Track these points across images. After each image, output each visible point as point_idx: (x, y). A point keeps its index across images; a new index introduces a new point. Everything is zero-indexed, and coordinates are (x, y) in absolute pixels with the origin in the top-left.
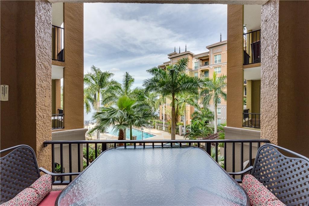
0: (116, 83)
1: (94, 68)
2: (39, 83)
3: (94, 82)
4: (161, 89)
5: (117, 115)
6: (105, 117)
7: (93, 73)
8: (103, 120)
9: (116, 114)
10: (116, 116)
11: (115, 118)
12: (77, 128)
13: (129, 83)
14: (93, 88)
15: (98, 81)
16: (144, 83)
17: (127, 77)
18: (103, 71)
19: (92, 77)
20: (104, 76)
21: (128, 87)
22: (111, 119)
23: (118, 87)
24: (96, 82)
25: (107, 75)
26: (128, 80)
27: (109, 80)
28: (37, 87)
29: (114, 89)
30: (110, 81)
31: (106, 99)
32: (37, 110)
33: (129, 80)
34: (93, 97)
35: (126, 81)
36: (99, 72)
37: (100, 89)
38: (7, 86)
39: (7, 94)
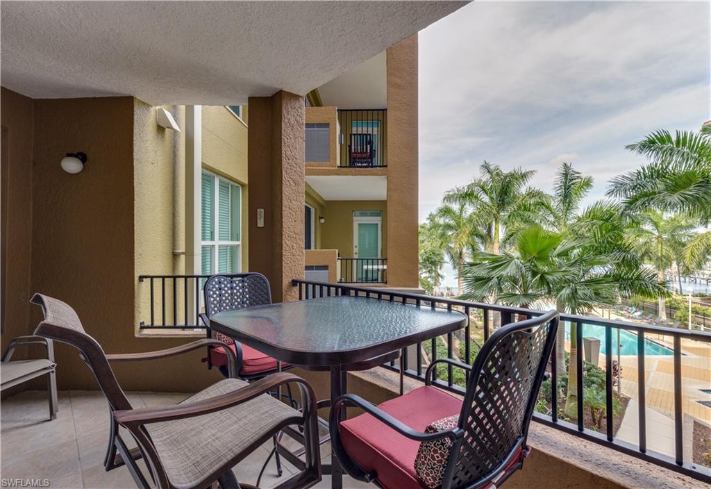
0: (539, 194)
1: (486, 167)
2: (287, 204)
3: (486, 199)
4: (675, 198)
5: (508, 270)
6: (482, 273)
7: (486, 177)
8: (478, 279)
9: (506, 267)
10: (504, 273)
11: (502, 276)
12: (406, 286)
13: (573, 192)
14: (482, 212)
15: (494, 195)
16: (613, 188)
17: (566, 175)
18: (506, 170)
19: (483, 188)
20: (510, 182)
21: (570, 202)
22: (495, 280)
23: (543, 204)
24: (492, 199)
25: (517, 179)
26: (571, 186)
27: (523, 190)
28: (284, 208)
29: (529, 210)
30: (524, 193)
31: (512, 235)
32: (284, 238)
33: (573, 184)
34: (485, 232)
35: (565, 186)
36: (498, 174)
37: (502, 214)
38: (263, 210)
39: (263, 220)
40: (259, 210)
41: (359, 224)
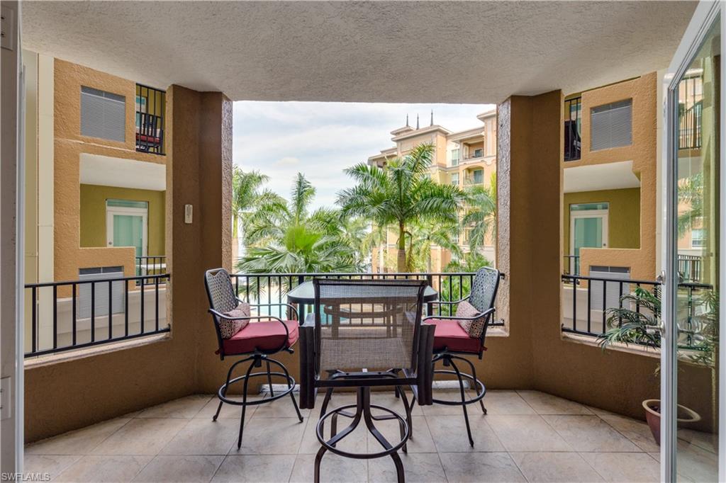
0: (274, 196)
4: (374, 210)
6: (260, 266)
9: (283, 260)
10: (283, 265)
13: (304, 197)
16: (338, 199)
18: (246, 171)
20: (248, 183)
21: (302, 206)
23: (280, 205)
25: (255, 180)
27: (260, 190)
29: (272, 210)
30: (261, 194)
31: (254, 232)
33: (304, 191)
35: (299, 192)
36: (238, 174)
37: (240, 211)
38: (191, 206)
39: (191, 216)
40: (187, 206)
41: (115, 216)
